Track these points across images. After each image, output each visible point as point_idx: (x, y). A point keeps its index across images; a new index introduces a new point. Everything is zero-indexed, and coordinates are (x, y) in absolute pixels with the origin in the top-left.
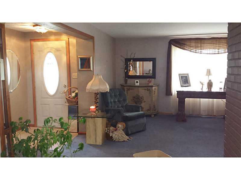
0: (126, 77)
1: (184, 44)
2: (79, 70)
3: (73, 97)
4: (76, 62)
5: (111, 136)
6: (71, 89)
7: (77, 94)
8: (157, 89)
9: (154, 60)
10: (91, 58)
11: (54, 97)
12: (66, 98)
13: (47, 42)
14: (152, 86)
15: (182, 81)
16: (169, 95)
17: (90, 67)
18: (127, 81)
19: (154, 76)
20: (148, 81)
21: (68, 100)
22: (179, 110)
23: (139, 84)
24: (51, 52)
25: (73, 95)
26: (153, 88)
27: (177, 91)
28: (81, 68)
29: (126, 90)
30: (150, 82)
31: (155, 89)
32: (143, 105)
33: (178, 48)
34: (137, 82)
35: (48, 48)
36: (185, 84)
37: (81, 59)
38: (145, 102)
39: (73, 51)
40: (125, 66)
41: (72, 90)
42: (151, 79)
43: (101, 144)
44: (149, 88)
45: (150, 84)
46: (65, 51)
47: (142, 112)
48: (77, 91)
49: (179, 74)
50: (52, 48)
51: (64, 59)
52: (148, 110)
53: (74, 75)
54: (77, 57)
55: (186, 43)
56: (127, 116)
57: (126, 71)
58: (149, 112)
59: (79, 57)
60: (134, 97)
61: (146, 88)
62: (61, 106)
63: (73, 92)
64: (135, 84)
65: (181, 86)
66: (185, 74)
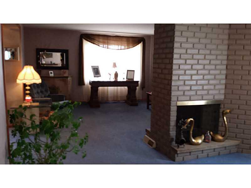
1: (94, 39)
9: (66, 52)
10: (18, 48)
14: (67, 77)
15: (94, 72)
16: (81, 85)
23: (54, 75)
27: (89, 82)
31: (70, 79)
33: (89, 42)
34: (51, 73)
36: (97, 75)
42: (65, 70)
44: (64, 79)
45: (65, 75)
47: (67, 101)
61: (61, 79)
64: (49, 75)
65: (95, 77)
66: (96, 66)
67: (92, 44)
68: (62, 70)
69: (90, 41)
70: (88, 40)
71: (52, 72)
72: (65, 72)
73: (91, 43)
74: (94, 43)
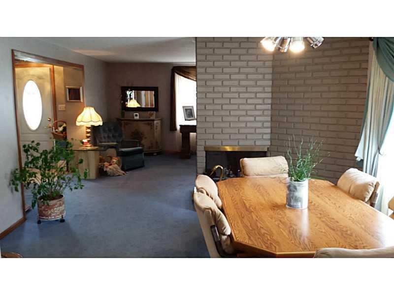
0: (122, 109)
1: (189, 73)
2: (67, 101)
3: (61, 131)
4: (63, 92)
5: (105, 170)
6: (57, 123)
7: (65, 129)
8: (160, 123)
9: (155, 90)
10: (81, 88)
11: (37, 132)
12: (53, 133)
13: (28, 68)
14: (153, 120)
15: (186, 114)
16: (173, 131)
17: (79, 99)
18: (124, 114)
19: (156, 109)
20: (150, 114)
21: (56, 134)
22: (183, 146)
23: (140, 117)
24: (31, 80)
25: (61, 129)
26: (155, 122)
27: (180, 125)
28: (70, 99)
29: (123, 124)
30: (152, 115)
31: (158, 123)
32: (143, 142)
33: (182, 77)
34: (136, 115)
35: (29, 75)
36: (189, 117)
37: (70, 90)
38: (146, 138)
39: (59, 79)
40: (121, 96)
41: (59, 124)
42: (152, 112)
43: (94, 178)
44: (150, 122)
45: (152, 118)
46: (49, 78)
47: (140, 148)
48: (65, 125)
49: (183, 107)
50: (33, 75)
51: (48, 88)
52: (149, 148)
53: (61, 107)
54: (65, 86)
55: (190, 71)
56: (122, 151)
57: (122, 102)
58: (151, 150)
59: (67, 87)
60: (133, 133)
61: (146, 122)
62: (47, 142)
63: (60, 126)
64: (134, 118)
65: (186, 120)
66: (189, 107)
67: (187, 79)
68: (149, 112)
69: (183, 75)
70: (182, 74)
71: (138, 114)
72: (152, 114)
73: (185, 77)
74: (188, 78)
